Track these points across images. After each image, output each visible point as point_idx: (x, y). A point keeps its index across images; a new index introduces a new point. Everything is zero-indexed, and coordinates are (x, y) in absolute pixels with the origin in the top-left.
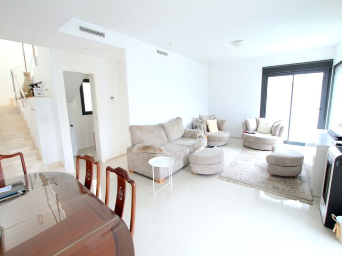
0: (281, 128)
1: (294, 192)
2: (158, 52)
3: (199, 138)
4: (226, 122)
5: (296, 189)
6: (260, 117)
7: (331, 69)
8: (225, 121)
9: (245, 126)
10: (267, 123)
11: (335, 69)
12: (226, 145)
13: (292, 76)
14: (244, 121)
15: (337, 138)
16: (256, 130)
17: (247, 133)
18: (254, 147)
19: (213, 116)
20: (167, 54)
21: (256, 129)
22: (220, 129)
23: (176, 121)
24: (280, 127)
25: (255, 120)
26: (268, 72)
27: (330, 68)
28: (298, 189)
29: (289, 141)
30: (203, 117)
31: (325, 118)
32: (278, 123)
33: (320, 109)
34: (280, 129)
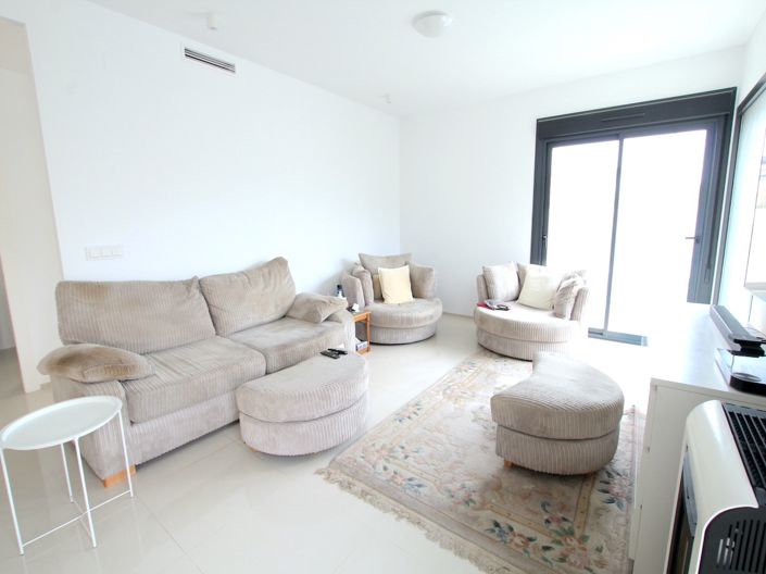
0: (579, 293)
1: (563, 559)
2: (190, 54)
3: (327, 320)
4: (434, 273)
5: (574, 543)
6: (532, 262)
7: (728, 118)
8: (431, 270)
9: (483, 286)
10: (544, 278)
11: (740, 118)
12: (431, 338)
13: (616, 143)
14: (482, 273)
15: (738, 347)
16: (517, 299)
17: (486, 306)
18: (501, 350)
19: (403, 256)
20: (233, 66)
21: (515, 295)
22: (416, 294)
23: (266, 270)
24: (575, 290)
25: (515, 270)
26: (553, 132)
27: (727, 115)
28: (583, 539)
29: (610, 329)
30: (371, 258)
31: (710, 266)
32: (571, 280)
33: (697, 240)
34: (577, 298)
